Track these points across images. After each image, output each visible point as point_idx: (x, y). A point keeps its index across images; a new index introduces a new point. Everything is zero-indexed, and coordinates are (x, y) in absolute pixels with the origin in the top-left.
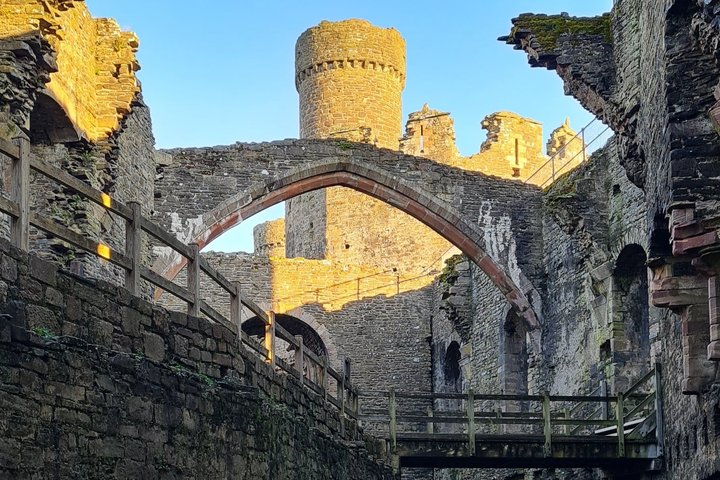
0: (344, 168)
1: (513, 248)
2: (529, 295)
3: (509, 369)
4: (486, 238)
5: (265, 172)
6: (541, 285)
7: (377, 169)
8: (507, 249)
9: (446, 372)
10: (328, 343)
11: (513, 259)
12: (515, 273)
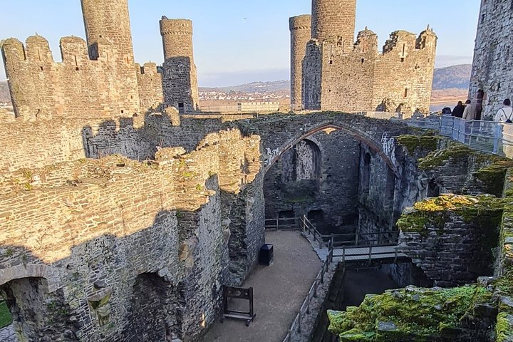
0: (331, 123)
1: (394, 150)
2: (398, 167)
3: (388, 180)
4: (384, 147)
5: (301, 129)
6: (403, 164)
7: (343, 123)
8: (391, 151)
9: (365, 161)
10: (321, 149)
11: (393, 154)
12: (394, 160)
